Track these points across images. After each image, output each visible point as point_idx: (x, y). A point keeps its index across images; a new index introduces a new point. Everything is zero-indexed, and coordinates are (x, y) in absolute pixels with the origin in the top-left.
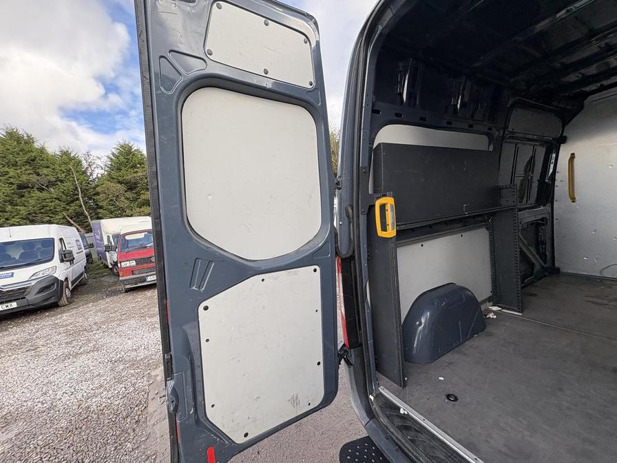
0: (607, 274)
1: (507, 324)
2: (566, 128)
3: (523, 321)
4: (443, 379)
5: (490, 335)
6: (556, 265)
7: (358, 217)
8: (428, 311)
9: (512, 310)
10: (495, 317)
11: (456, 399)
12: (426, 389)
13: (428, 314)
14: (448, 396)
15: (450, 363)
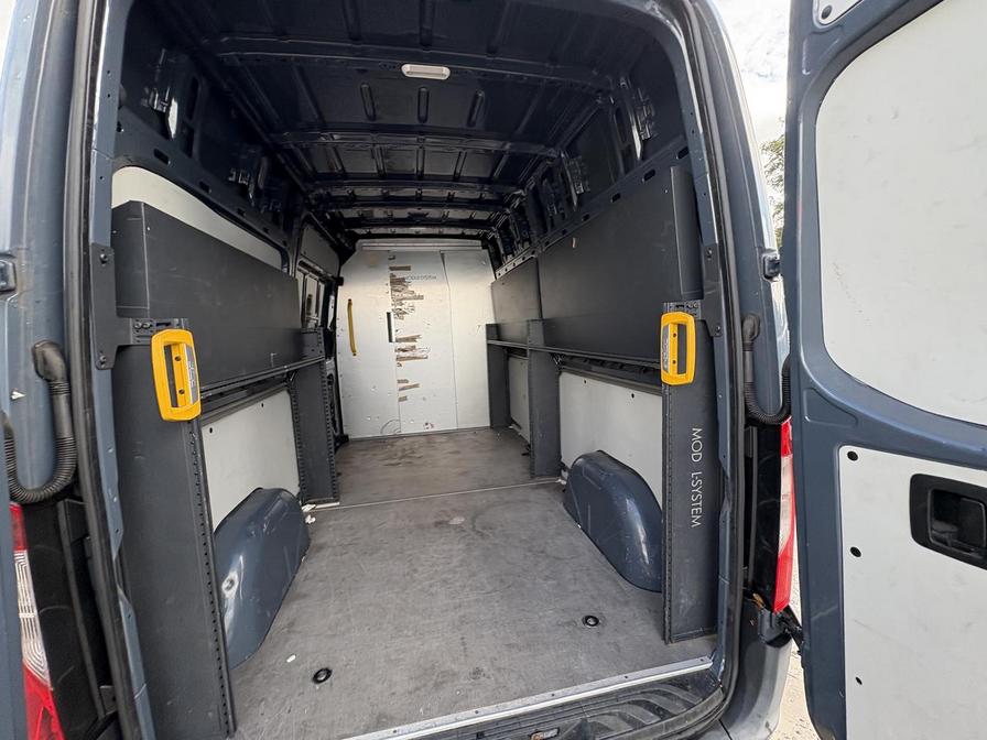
0: (387, 433)
1: (331, 523)
2: (342, 267)
3: (345, 510)
4: (293, 657)
5: (320, 548)
6: (345, 432)
7: (88, 376)
8: (239, 553)
9: (328, 502)
10: (314, 519)
11: (328, 672)
12: (275, 698)
13: (241, 558)
14: (316, 679)
15: (292, 624)
